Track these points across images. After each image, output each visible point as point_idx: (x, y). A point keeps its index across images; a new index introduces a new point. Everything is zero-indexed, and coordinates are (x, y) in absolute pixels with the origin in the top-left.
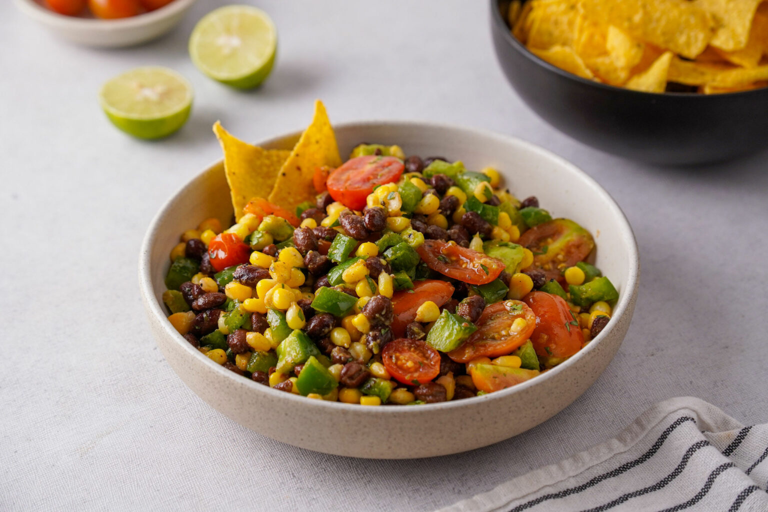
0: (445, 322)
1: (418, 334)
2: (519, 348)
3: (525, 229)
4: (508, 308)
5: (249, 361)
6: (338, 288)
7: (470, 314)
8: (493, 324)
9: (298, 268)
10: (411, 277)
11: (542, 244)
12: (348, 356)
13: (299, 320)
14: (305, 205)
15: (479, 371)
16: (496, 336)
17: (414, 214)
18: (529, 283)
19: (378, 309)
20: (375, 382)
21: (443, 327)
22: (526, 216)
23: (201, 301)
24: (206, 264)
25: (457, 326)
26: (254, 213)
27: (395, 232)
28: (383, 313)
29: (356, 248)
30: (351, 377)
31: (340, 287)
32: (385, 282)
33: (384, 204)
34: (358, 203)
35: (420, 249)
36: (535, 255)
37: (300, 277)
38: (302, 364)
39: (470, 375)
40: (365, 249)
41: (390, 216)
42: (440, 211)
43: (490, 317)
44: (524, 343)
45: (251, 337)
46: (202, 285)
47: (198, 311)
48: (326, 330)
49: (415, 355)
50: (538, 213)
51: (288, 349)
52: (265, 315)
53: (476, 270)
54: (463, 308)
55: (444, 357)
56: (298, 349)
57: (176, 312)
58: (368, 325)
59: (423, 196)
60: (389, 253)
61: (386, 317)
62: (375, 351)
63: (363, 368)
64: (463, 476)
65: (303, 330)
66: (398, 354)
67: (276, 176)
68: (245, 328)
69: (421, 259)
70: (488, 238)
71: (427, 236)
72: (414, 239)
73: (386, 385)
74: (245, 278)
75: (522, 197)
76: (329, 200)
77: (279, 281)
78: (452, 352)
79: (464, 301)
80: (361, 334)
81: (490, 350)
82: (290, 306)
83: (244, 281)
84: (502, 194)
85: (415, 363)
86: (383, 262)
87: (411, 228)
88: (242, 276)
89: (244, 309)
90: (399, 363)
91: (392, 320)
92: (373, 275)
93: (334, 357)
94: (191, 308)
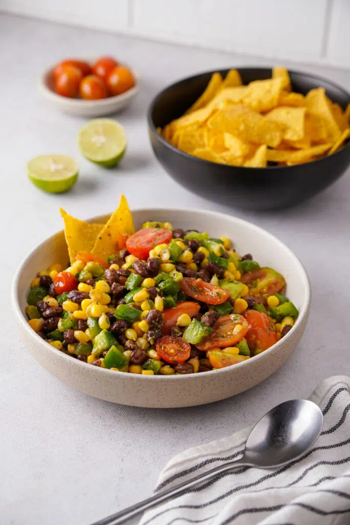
0: (194, 326)
1: (178, 333)
2: (238, 343)
3: (244, 273)
4: (232, 319)
5: (76, 348)
6: (130, 305)
7: (208, 322)
8: (223, 328)
9: (106, 293)
10: (174, 300)
11: (254, 282)
12: (135, 346)
13: (107, 324)
14: (113, 257)
15: (214, 356)
16: (225, 335)
17: (178, 263)
18: (245, 304)
19: (154, 318)
20: (151, 361)
21: (193, 329)
22: (246, 264)
23: (48, 312)
24: (52, 290)
25: (201, 329)
26: (81, 260)
27: (166, 272)
28: (157, 320)
29: (142, 282)
30: (136, 358)
31: (132, 305)
32: (159, 302)
33: (159, 256)
34: (144, 255)
35: (180, 282)
36: (250, 288)
37: (108, 299)
38: (107, 350)
39: (208, 359)
40: (147, 282)
41: (163, 263)
42: (193, 261)
43: (221, 324)
44: (241, 340)
45: (77, 334)
46: (48, 302)
47: (46, 318)
48: (123, 330)
49: (175, 346)
50: (252, 264)
51: (99, 341)
52: (86, 320)
53: (213, 296)
54: (205, 318)
55: (193, 347)
56: (105, 341)
57: (33, 318)
58: (148, 327)
59: (183, 252)
60: (161, 285)
61: (158, 322)
62: (152, 343)
63: (144, 352)
65: (109, 330)
66: (165, 345)
67: (95, 239)
68: (73, 329)
69: (181, 289)
70: (221, 277)
71: (185, 275)
72: (177, 276)
73: (157, 363)
74: (75, 298)
75: (243, 255)
76: (127, 254)
77: (95, 300)
78: (198, 344)
79: (206, 314)
80: (143, 333)
81: (221, 343)
82: (101, 315)
83: (74, 300)
84: (231, 253)
85: (175, 350)
86: (158, 290)
87: (175, 270)
88: (73, 297)
89: (73, 317)
90: (166, 350)
91: (162, 324)
92: (152, 298)
93: (127, 346)
94: (42, 316)
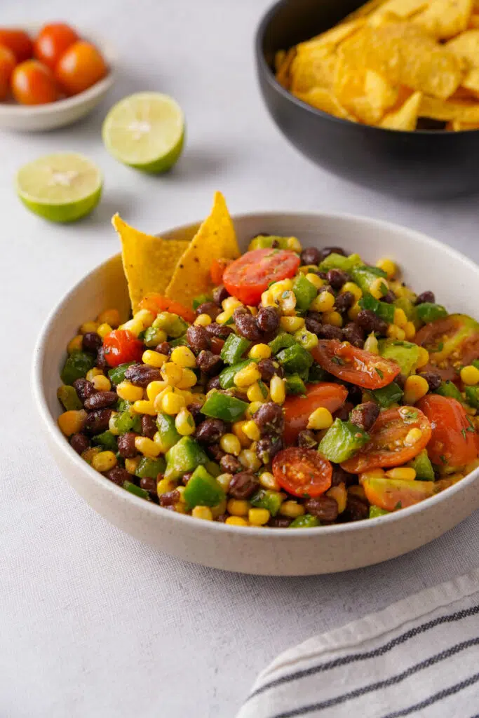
0: (338, 431)
1: (310, 442)
2: (414, 459)
3: (421, 326)
4: (403, 416)
5: (138, 466)
6: (229, 393)
7: (363, 422)
8: (388, 432)
9: (190, 368)
10: (303, 379)
11: (437, 341)
12: (237, 466)
13: (188, 426)
14: (201, 298)
15: (373, 484)
16: (390, 446)
17: (308, 312)
18: (425, 386)
19: (269, 417)
20: (264, 495)
21: (336, 436)
22: (424, 311)
23: (92, 401)
24: (101, 358)
25: (349, 437)
26: (149, 309)
27: (288, 333)
28: (274, 421)
29: (249, 349)
30: (240, 490)
31: (231, 391)
32: (277, 385)
33: (278, 302)
34: (253, 298)
35: (314, 351)
36: (430, 353)
37: (192, 378)
38: (190, 472)
39: (362, 486)
40: (257, 350)
41: (284, 316)
42: (335, 308)
43: (384, 425)
44: (419, 454)
45: (140, 442)
46: (93, 384)
47: (91, 410)
48: (216, 437)
49: (306, 466)
50: (433, 310)
51: (177, 457)
52: (155, 417)
53: (370, 373)
54: (356, 415)
55: (336, 467)
56: (186, 458)
57: (69, 410)
58: (258, 433)
59: (318, 293)
60: (282, 356)
61: (277, 425)
62: (265, 461)
63: (252, 479)
64: (354, 591)
65: (193, 436)
66: (288, 465)
67: (173, 267)
68: (134, 432)
69: (315, 360)
70: (383, 336)
71: (321, 336)
72: (308, 340)
73: (275, 498)
74: (136, 379)
75: (419, 291)
76: (225, 295)
77: (169, 384)
78: (345, 463)
79: (359, 407)
80: (252, 441)
81: (384, 462)
82: (179, 411)
83: (135, 382)
84: (397, 288)
85: (306, 474)
86: (276, 365)
87: (305, 328)
88: (134, 376)
89: (134, 411)
90: (289, 474)
91: (283, 428)
92: (265, 379)
93: (223, 466)
94: (84, 407)
